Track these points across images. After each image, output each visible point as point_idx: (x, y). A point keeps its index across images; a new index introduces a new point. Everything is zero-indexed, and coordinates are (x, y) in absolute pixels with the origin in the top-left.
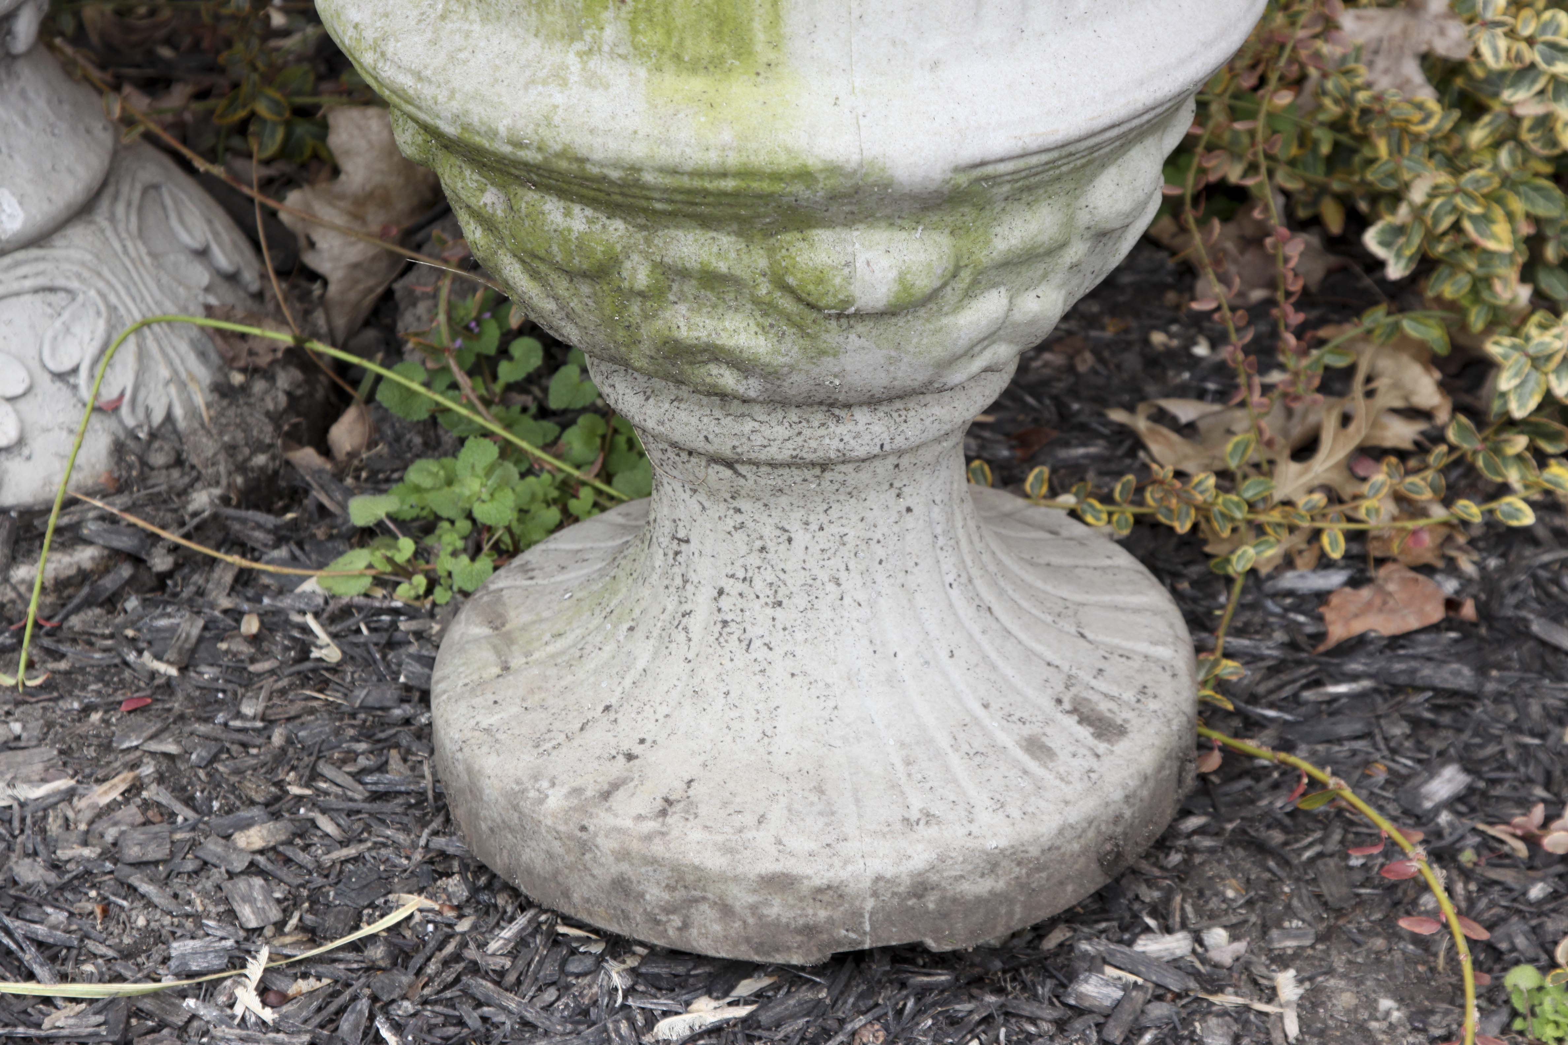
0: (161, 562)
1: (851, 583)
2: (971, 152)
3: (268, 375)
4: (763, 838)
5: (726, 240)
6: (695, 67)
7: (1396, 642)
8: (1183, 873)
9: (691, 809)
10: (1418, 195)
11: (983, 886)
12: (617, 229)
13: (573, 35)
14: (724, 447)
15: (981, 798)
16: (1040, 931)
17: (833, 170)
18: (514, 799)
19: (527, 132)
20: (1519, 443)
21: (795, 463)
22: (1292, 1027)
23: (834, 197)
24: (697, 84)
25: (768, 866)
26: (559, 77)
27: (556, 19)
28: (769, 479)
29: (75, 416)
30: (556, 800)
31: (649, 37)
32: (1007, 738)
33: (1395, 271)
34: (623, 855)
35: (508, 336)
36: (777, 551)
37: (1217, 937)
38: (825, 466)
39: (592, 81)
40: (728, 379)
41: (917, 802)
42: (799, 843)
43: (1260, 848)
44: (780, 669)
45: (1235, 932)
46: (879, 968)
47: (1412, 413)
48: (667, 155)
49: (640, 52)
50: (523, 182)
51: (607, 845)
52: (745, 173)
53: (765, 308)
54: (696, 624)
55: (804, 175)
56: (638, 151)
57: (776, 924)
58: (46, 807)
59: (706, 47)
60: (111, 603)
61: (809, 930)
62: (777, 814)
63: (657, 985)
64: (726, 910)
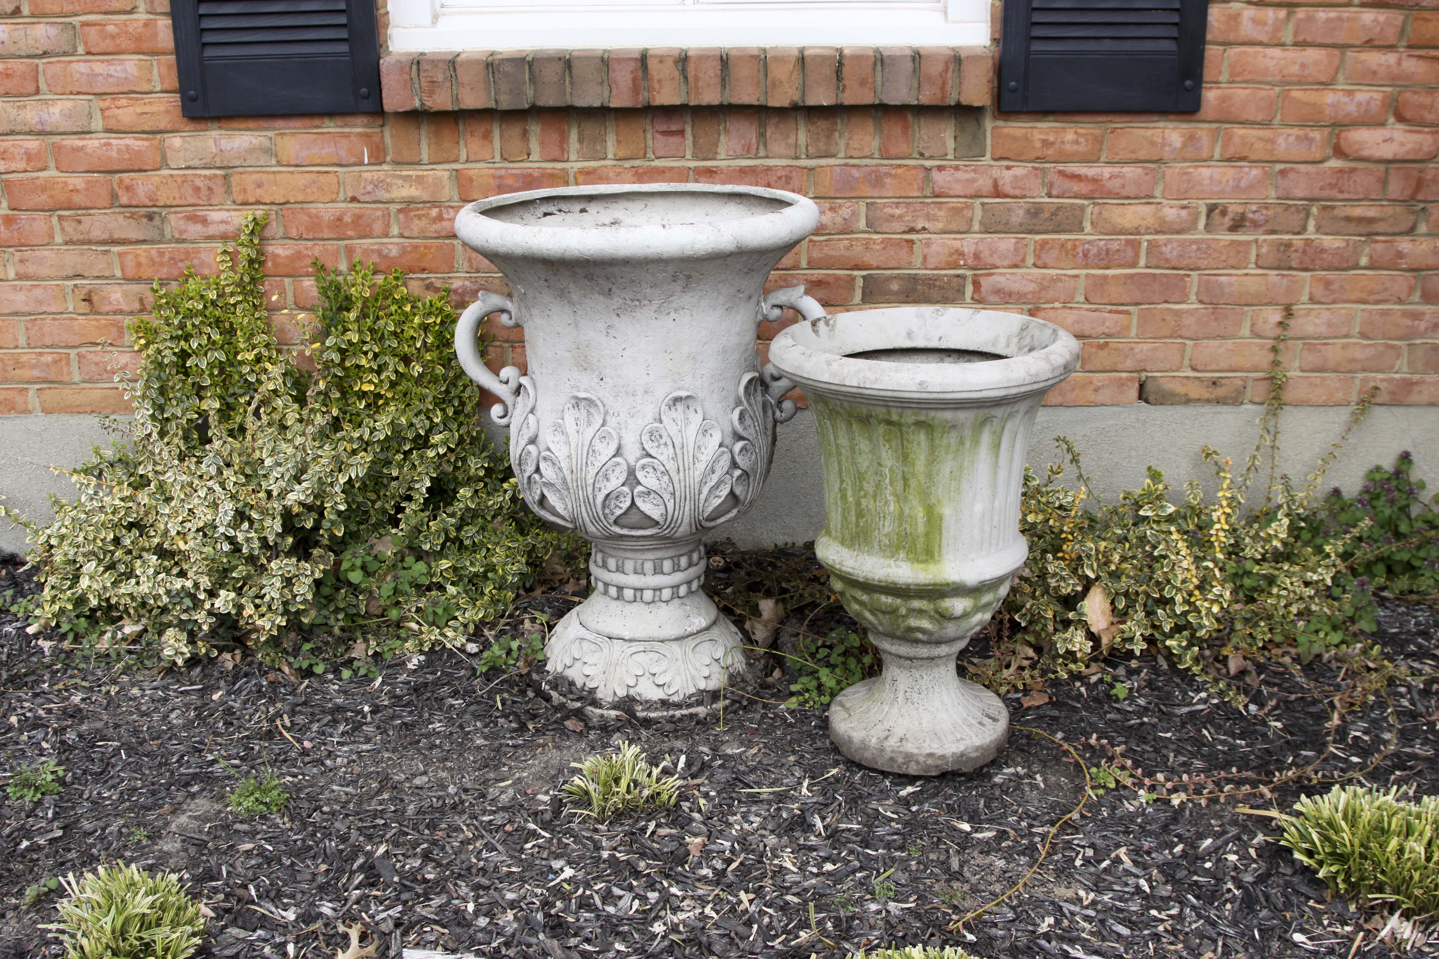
0: (745, 703)
1: (936, 688)
2: (982, 579)
3: (758, 660)
4: (926, 745)
5: (925, 602)
6: (922, 562)
7: (1038, 707)
8: (1008, 756)
9: (907, 740)
10: (1028, 606)
11: (974, 755)
12: (899, 601)
13: (892, 556)
14: (912, 655)
15: (973, 735)
16: (982, 768)
17: (954, 583)
18: (863, 742)
19: (883, 578)
20: (1061, 660)
21: (927, 658)
22: (1042, 786)
23: (953, 590)
24: (922, 566)
25: (928, 751)
26: (889, 566)
27: (888, 553)
28: (920, 663)
29: (720, 670)
30: (874, 741)
31: (911, 556)
32: (974, 722)
33: (1023, 624)
34: (893, 751)
35: (818, 648)
36: (920, 681)
37: (1019, 769)
38: (933, 659)
39: (897, 566)
40: (920, 636)
41: (959, 736)
42: (934, 746)
43: (1023, 750)
44: (921, 709)
45: (1023, 767)
46: (949, 777)
47: (1027, 659)
48: (917, 581)
49: (909, 559)
50: (875, 592)
51: (888, 749)
52: (935, 585)
53: (931, 618)
54: (900, 700)
55: (948, 584)
56: (910, 581)
57: (929, 766)
58: (740, 754)
59: (924, 557)
60: (735, 712)
61: (937, 766)
62: (927, 740)
63: (896, 784)
64: (918, 763)
